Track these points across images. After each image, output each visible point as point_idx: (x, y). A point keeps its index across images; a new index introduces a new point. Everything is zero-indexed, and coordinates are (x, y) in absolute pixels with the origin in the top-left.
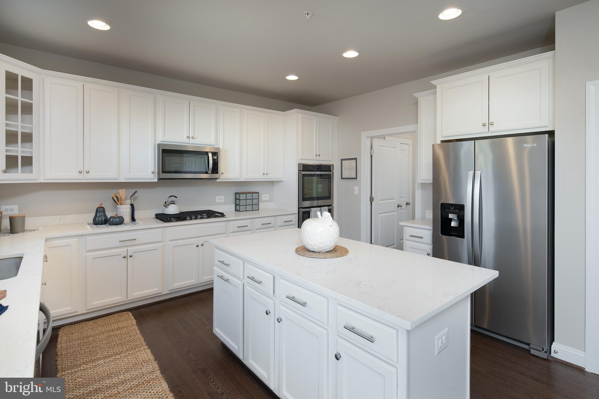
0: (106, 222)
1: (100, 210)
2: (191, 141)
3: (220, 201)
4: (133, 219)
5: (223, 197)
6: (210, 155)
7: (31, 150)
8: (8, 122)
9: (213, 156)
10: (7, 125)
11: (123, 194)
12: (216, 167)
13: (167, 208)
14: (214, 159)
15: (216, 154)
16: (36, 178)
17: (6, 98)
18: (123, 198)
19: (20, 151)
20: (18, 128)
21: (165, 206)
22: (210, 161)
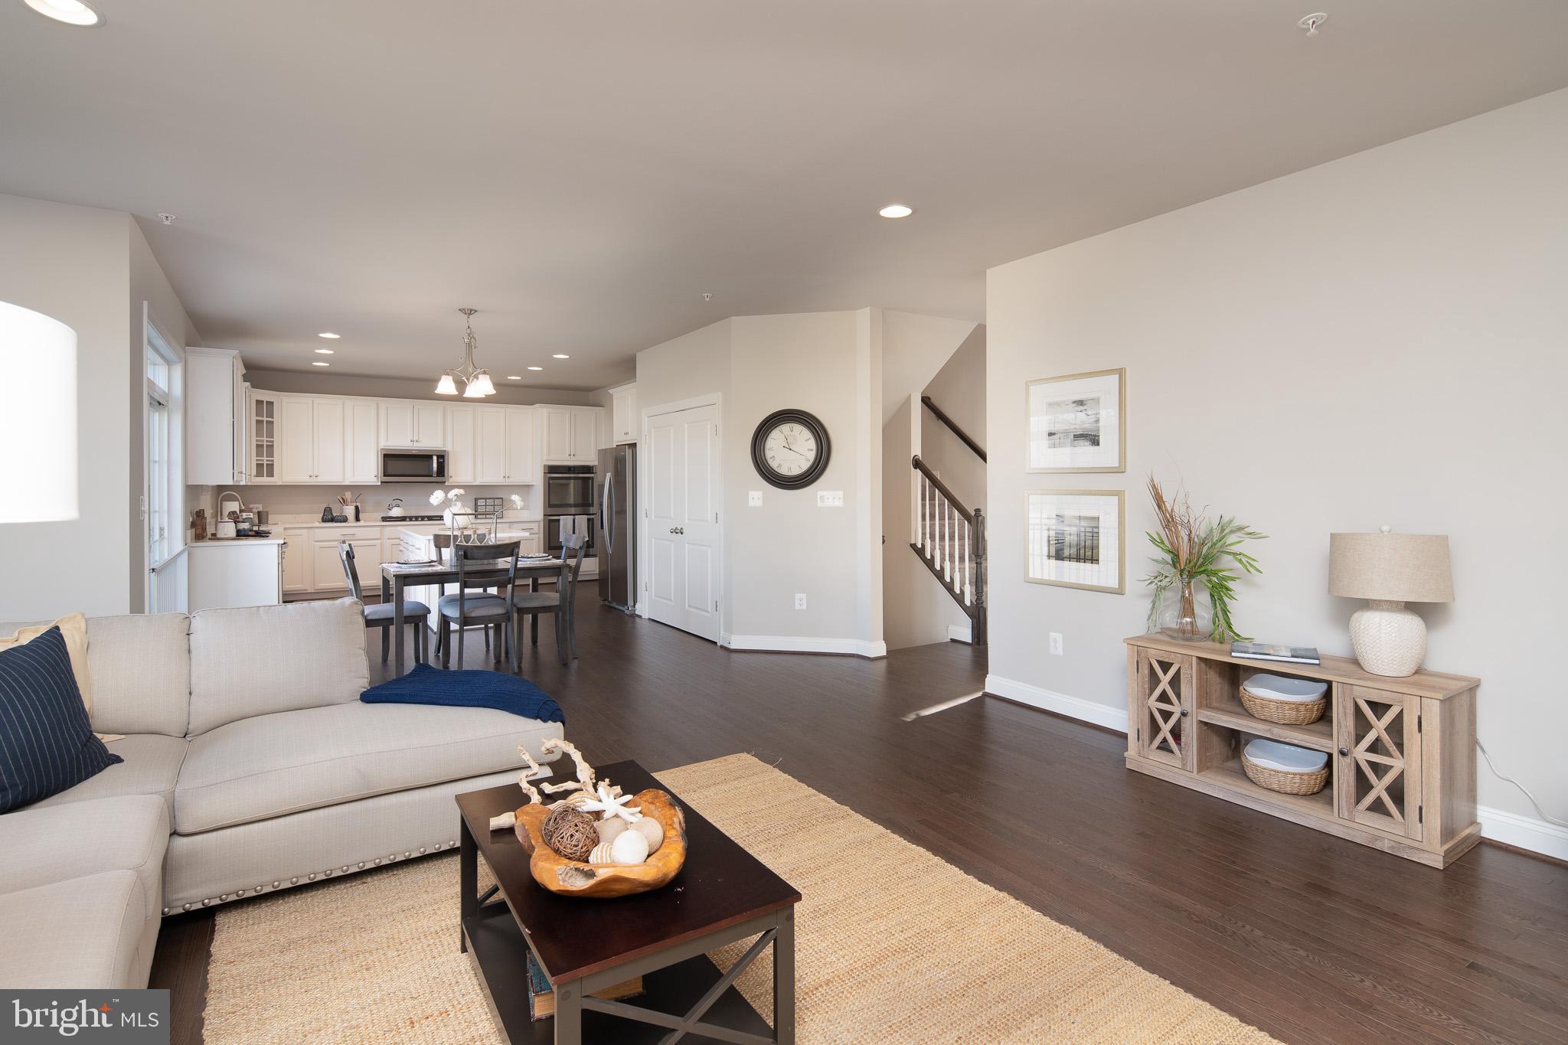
0: (332, 520)
1: (328, 510)
2: (416, 444)
4: (357, 519)
6: (435, 458)
7: (273, 459)
8: (258, 438)
9: (439, 459)
10: (257, 441)
11: (349, 496)
12: (442, 470)
13: (391, 510)
14: (440, 462)
15: (443, 457)
16: (276, 481)
17: (256, 419)
18: (349, 500)
19: (265, 460)
20: (263, 442)
21: (388, 509)
22: (435, 465)
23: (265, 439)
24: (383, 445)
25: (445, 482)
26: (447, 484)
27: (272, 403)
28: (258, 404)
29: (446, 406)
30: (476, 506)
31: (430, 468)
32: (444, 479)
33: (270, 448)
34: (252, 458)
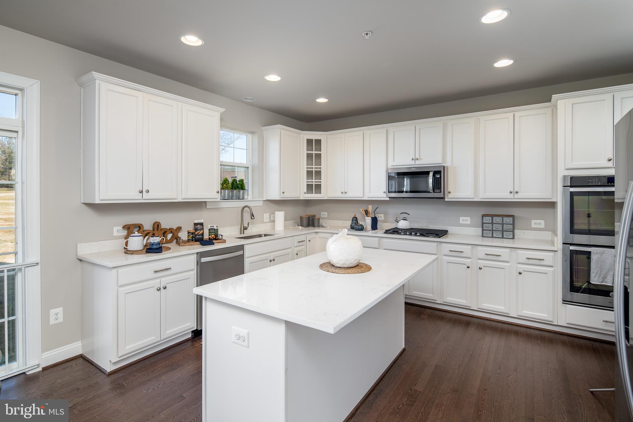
0: (358, 229)
1: (355, 219)
3: (465, 222)
5: (469, 218)
6: (431, 174)
7: (320, 180)
8: (308, 166)
9: (436, 175)
10: (307, 168)
11: (370, 208)
12: (439, 186)
13: (398, 222)
14: (437, 178)
15: (439, 172)
16: (323, 196)
17: (307, 153)
18: (370, 212)
19: (314, 181)
20: (313, 169)
21: (396, 221)
22: (431, 180)
23: (314, 166)
24: (391, 165)
25: (443, 198)
26: (446, 200)
27: (320, 140)
28: (309, 142)
29: (446, 121)
30: (483, 223)
31: (428, 184)
32: (441, 195)
33: (318, 173)
34: (304, 181)
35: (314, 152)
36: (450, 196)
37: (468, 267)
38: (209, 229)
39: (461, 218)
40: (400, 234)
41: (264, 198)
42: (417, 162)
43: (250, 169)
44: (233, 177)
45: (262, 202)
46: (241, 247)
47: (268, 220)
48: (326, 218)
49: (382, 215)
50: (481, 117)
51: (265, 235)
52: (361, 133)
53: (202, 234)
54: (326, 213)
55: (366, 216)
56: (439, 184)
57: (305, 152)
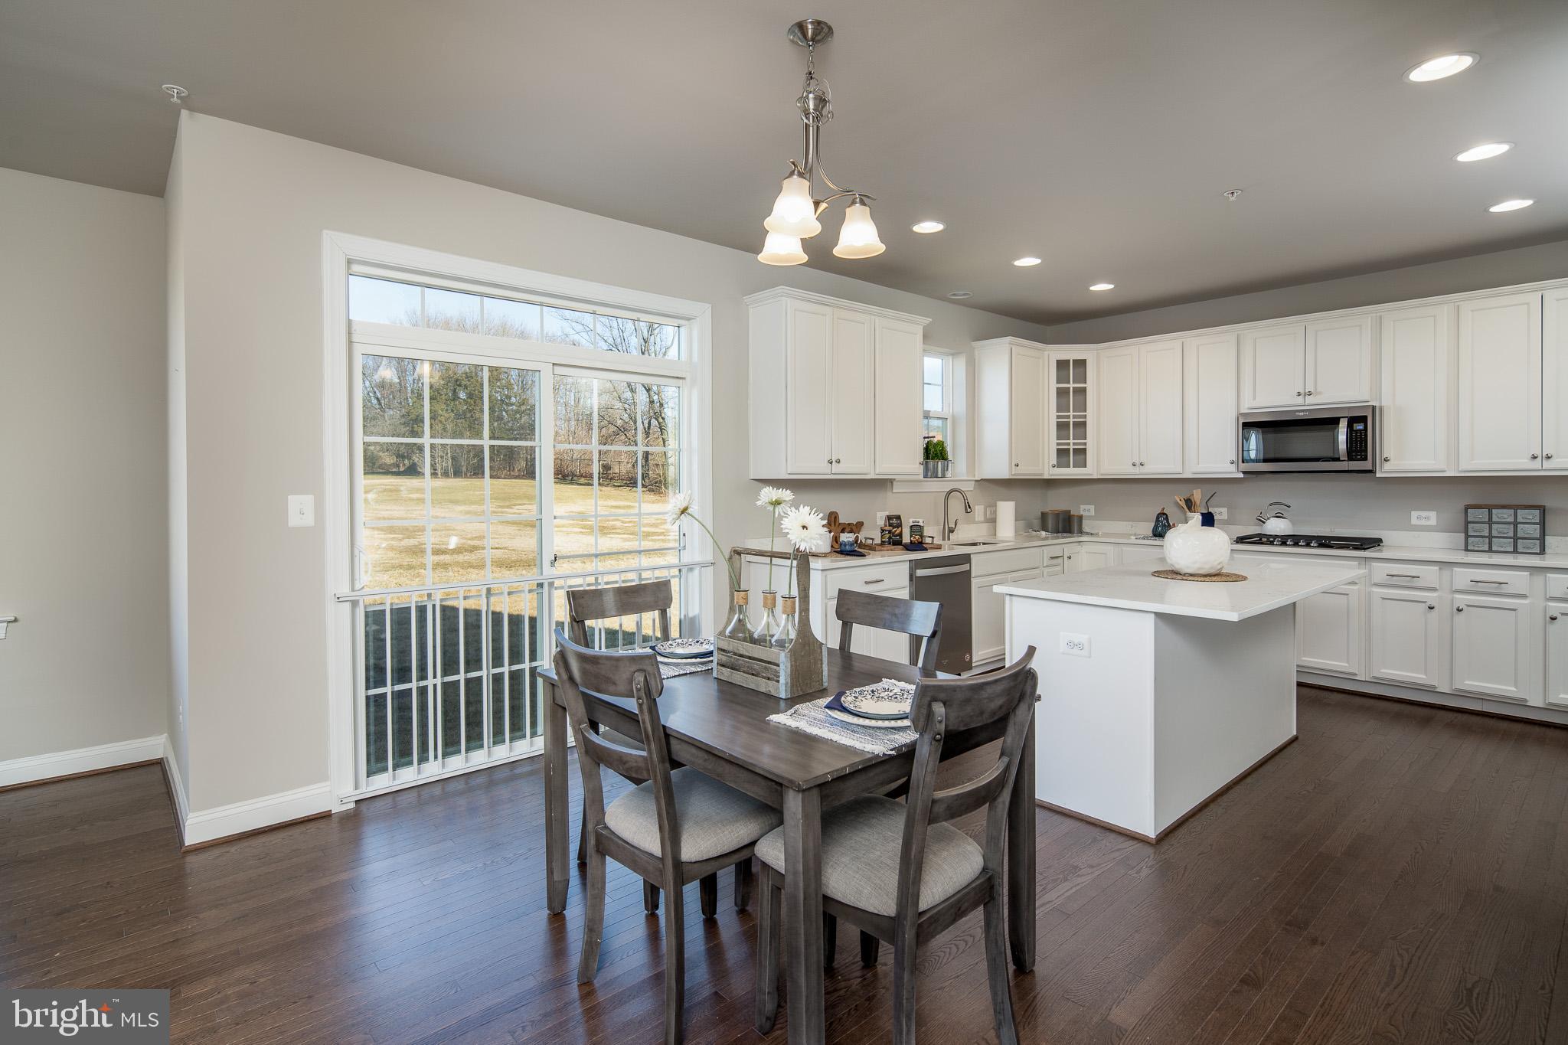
1: (1162, 518)
3: (1424, 522)
5: (1432, 514)
6: (1343, 425)
7: (1085, 441)
8: (1060, 414)
9: (1354, 425)
10: (1058, 417)
11: (1197, 495)
12: (1361, 446)
13: (1264, 523)
14: (1357, 431)
15: (1363, 419)
16: (1090, 472)
17: (1057, 388)
18: (1198, 502)
19: (1072, 443)
20: (1069, 418)
21: (1260, 520)
22: (1342, 437)
23: (1071, 414)
24: (1247, 406)
25: (1372, 472)
26: (1377, 475)
27: (1084, 361)
28: (1062, 365)
29: (1378, 314)
30: (1467, 523)
31: (1336, 444)
32: (1366, 465)
33: (1081, 426)
34: (1050, 442)
35: (1071, 385)
36: (1387, 466)
37: (1431, 608)
38: (911, 527)
39: (1414, 514)
40: (1271, 543)
41: (976, 476)
42: (1309, 400)
43: (949, 422)
44: (928, 438)
45: (974, 482)
46: (966, 559)
47: (982, 518)
48: (1092, 516)
49: (1224, 510)
50: (1462, 303)
51: (984, 544)
52: (1177, 344)
53: (900, 535)
54: (1092, 508)
55: (1187, 510)
56: (1361, 443)
57: (1054, 386)
